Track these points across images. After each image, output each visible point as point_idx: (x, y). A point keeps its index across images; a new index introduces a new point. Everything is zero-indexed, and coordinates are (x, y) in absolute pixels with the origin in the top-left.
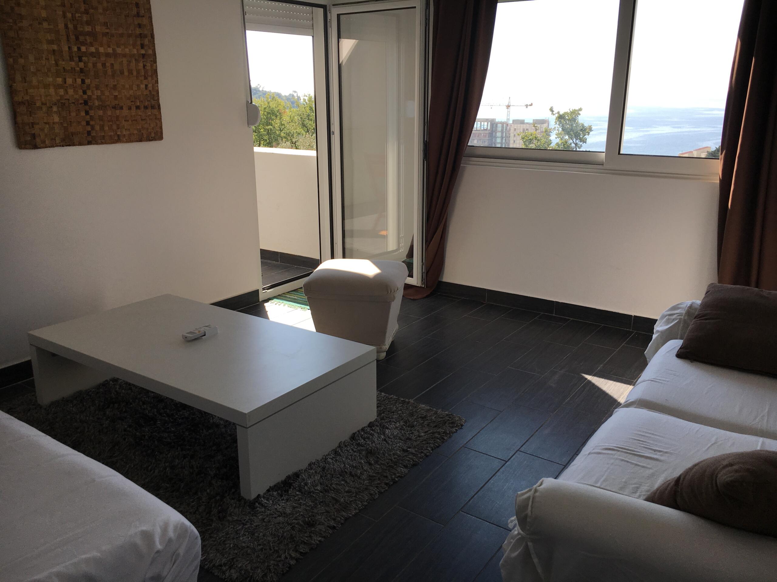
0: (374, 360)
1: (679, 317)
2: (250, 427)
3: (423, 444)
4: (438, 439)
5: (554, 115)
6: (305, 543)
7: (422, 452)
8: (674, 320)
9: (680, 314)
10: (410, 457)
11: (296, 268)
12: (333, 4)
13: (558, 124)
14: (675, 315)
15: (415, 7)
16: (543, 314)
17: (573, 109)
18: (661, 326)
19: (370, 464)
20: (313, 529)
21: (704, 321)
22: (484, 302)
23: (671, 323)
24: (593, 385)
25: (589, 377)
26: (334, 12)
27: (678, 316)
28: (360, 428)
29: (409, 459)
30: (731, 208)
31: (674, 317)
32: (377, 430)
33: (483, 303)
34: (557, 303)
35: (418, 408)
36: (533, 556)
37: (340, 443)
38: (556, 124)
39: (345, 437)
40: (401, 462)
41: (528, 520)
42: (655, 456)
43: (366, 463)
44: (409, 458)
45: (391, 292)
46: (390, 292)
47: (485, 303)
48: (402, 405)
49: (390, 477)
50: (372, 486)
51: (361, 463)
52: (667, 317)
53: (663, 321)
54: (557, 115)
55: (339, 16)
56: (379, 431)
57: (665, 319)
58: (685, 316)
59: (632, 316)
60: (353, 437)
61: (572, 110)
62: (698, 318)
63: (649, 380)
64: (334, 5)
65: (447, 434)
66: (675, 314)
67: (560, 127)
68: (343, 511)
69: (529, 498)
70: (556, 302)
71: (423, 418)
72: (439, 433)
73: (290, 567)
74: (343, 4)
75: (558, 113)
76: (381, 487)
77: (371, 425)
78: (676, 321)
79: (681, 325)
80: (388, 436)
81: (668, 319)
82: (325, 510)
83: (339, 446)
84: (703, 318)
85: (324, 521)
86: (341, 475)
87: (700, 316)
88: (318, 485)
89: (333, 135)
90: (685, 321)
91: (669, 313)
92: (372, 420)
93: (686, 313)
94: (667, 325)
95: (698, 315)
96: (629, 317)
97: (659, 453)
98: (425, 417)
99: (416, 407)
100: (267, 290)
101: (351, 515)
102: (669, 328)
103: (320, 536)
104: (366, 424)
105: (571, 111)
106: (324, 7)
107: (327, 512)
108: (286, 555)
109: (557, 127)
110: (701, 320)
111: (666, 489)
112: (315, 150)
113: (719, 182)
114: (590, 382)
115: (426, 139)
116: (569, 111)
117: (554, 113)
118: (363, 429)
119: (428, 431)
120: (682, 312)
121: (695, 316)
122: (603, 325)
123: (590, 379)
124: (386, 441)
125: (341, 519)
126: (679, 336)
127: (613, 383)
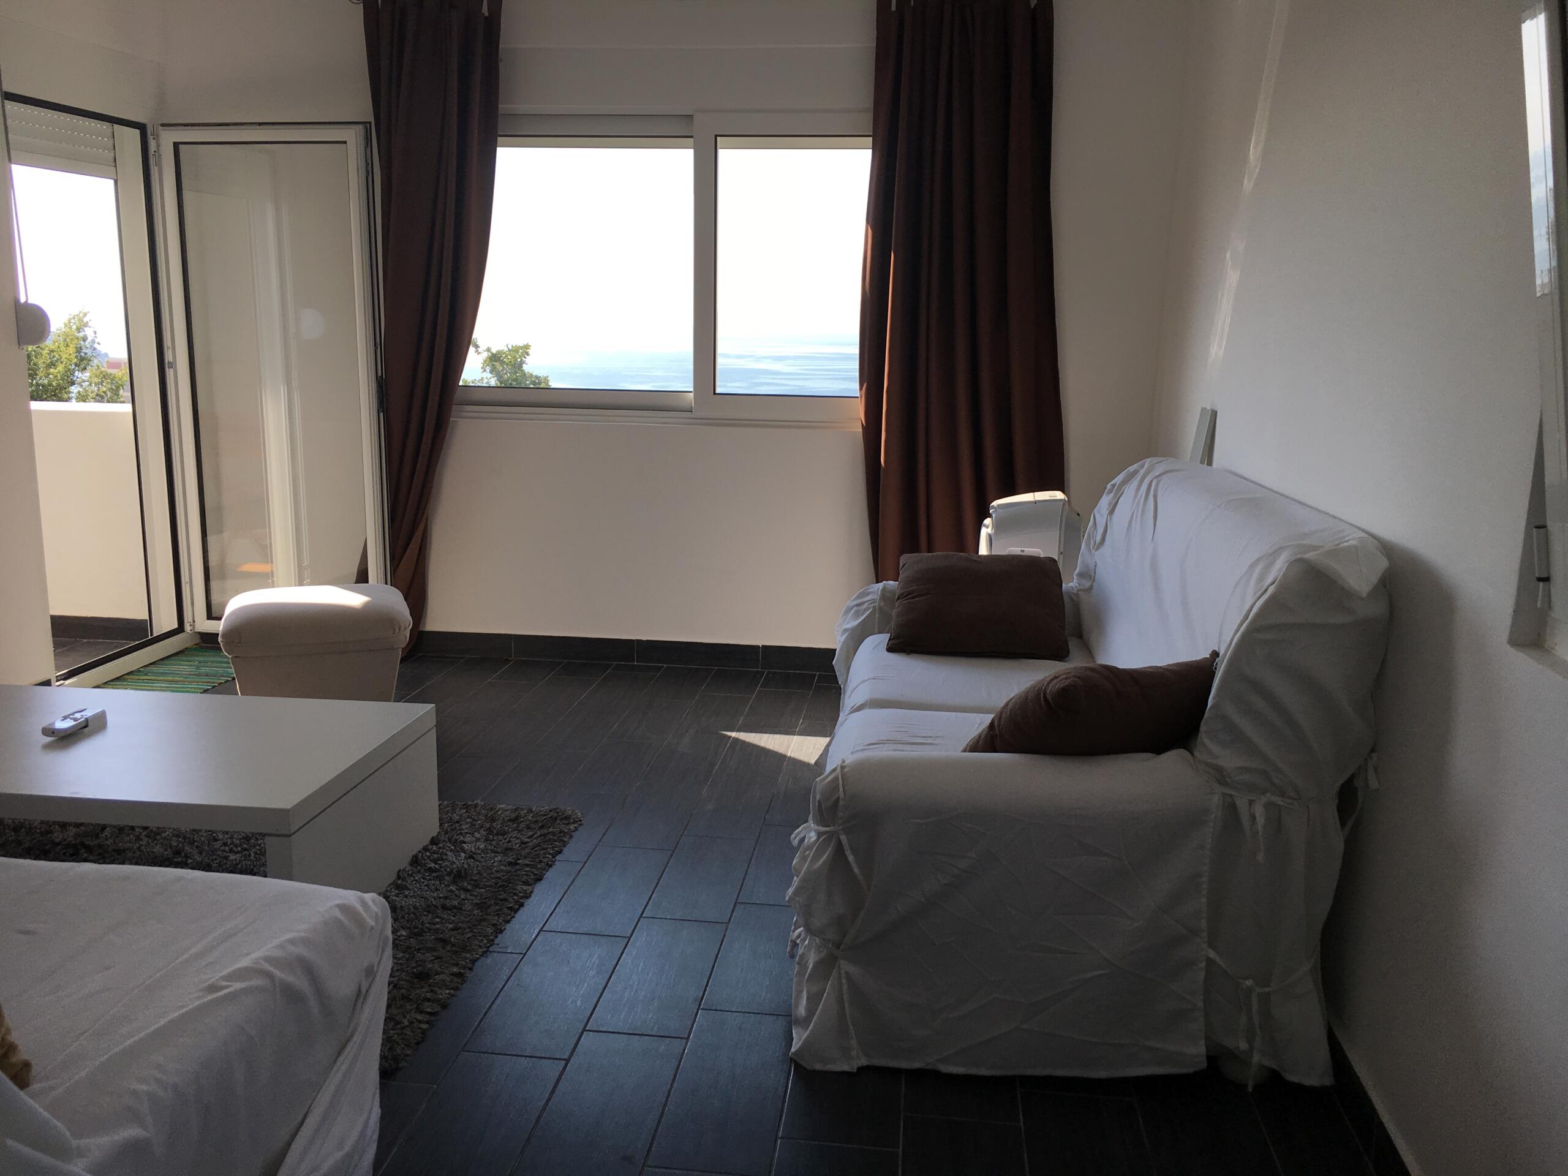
0: (433, 728)
1: (873, 605)
2: (294, 833)
3: (536, 851)
4: (555, 841)
5: (479, 353)
6: (429, 1000)
7: (541, 862)
8: (865, 610)
9: (873, 601)
10: (526, 869)
11: (88, 643)
12: (160, 123)
13: (488, 371)
14: (867, 603)
15: (345, 142)
16: (617, 664)
17: (514, 346)
18: (848, 622)
19: (467, 890)
20: (431, 981)
21: (912, 600)
22: (510, 659)
23: (863, 614)
24: (744, 742)
25: (733, 734)
26: (168, 139)
27: (870, 604)
28: (420, 847)
29: (526, 873)
30: (885, 465)
31: (865, 606)
32: (449, 847)
33: (507, 661)
34: (639, 642)
35: (497, 809)
36: (848, 853)
37: (399, 872)
38: (485, 371)
39: (404, 863)
40: (516, 878)
41: (841, 803)
42: (928, 742)
43: (460, 889)
44: (526, 871)
45: (400, 629)
46: (397, 630)
47: (512, 660)
48: (467, 811)
49: (511, 900)
50: (488, 915)
51: (451, 891)
52: (855, 608)
53: (849, 617)
54: (485, 355)
55: (176, 145)
56: (453, 847)
57: (853, 611)
58: (880, 602)
59: (759, 646)
60: (415, 861)
61: (512, 346)
62: (903, 598)
63: (869, 679)
64: (163, 125)
65: (566, 833)
66: (864, 603)
67: (494, 377)
68: (463, 952)
69: (836, 778)
70: (637, 640)
71: (514, 821)
72: (553, 834)
73: (424, 1032)
74: (185, 125)
75: (488, 350)
76: (503, 914)
77: (434, 841)
78: (869, 612)
79: (877, 615)
80: (472, 852)
81: (857, 611)
82: (434, 956)
83: (399, 877)
84: (909, 597)
85: (442, 969)
86: (429, 912)
87: (904, 595)
88: (400, 930)
89: (172, 370)
90: (880, 608)
91: (855, 603)
92: (435, 834)
93: (880, 598)
94: (857, 619)
95: (902, 594)
96: (754, 649)
97: (930, 739)
98: (517, 818)
99: (492, 809)
100: (62, 682)
101: (477, 956)
102: (860, 622)
103: (448, 989)
104: (426, 842)
105: (510, 348)
106: (141, 127)
107: (437, 958)
108: (409, 1020)
109: (487, 378)
110: (907, 599)
111: (978, 742)
112: (129, 403)
113: (861, 430)
114: (736, 740)
115: (380, 374)
116: (507, 349)
117: (480, 350)
118: (425, 849)
119: (534, 834)
120: (875, 597)
121: (897, 596)
122: (716, 668)
123: (736, 736)
124: (474, 858)
125: (466, 962)
126: (876, 631)
127: (769, 736)
